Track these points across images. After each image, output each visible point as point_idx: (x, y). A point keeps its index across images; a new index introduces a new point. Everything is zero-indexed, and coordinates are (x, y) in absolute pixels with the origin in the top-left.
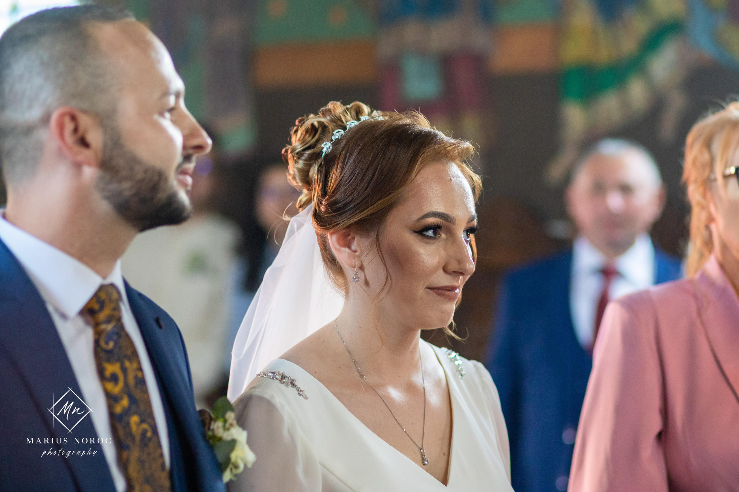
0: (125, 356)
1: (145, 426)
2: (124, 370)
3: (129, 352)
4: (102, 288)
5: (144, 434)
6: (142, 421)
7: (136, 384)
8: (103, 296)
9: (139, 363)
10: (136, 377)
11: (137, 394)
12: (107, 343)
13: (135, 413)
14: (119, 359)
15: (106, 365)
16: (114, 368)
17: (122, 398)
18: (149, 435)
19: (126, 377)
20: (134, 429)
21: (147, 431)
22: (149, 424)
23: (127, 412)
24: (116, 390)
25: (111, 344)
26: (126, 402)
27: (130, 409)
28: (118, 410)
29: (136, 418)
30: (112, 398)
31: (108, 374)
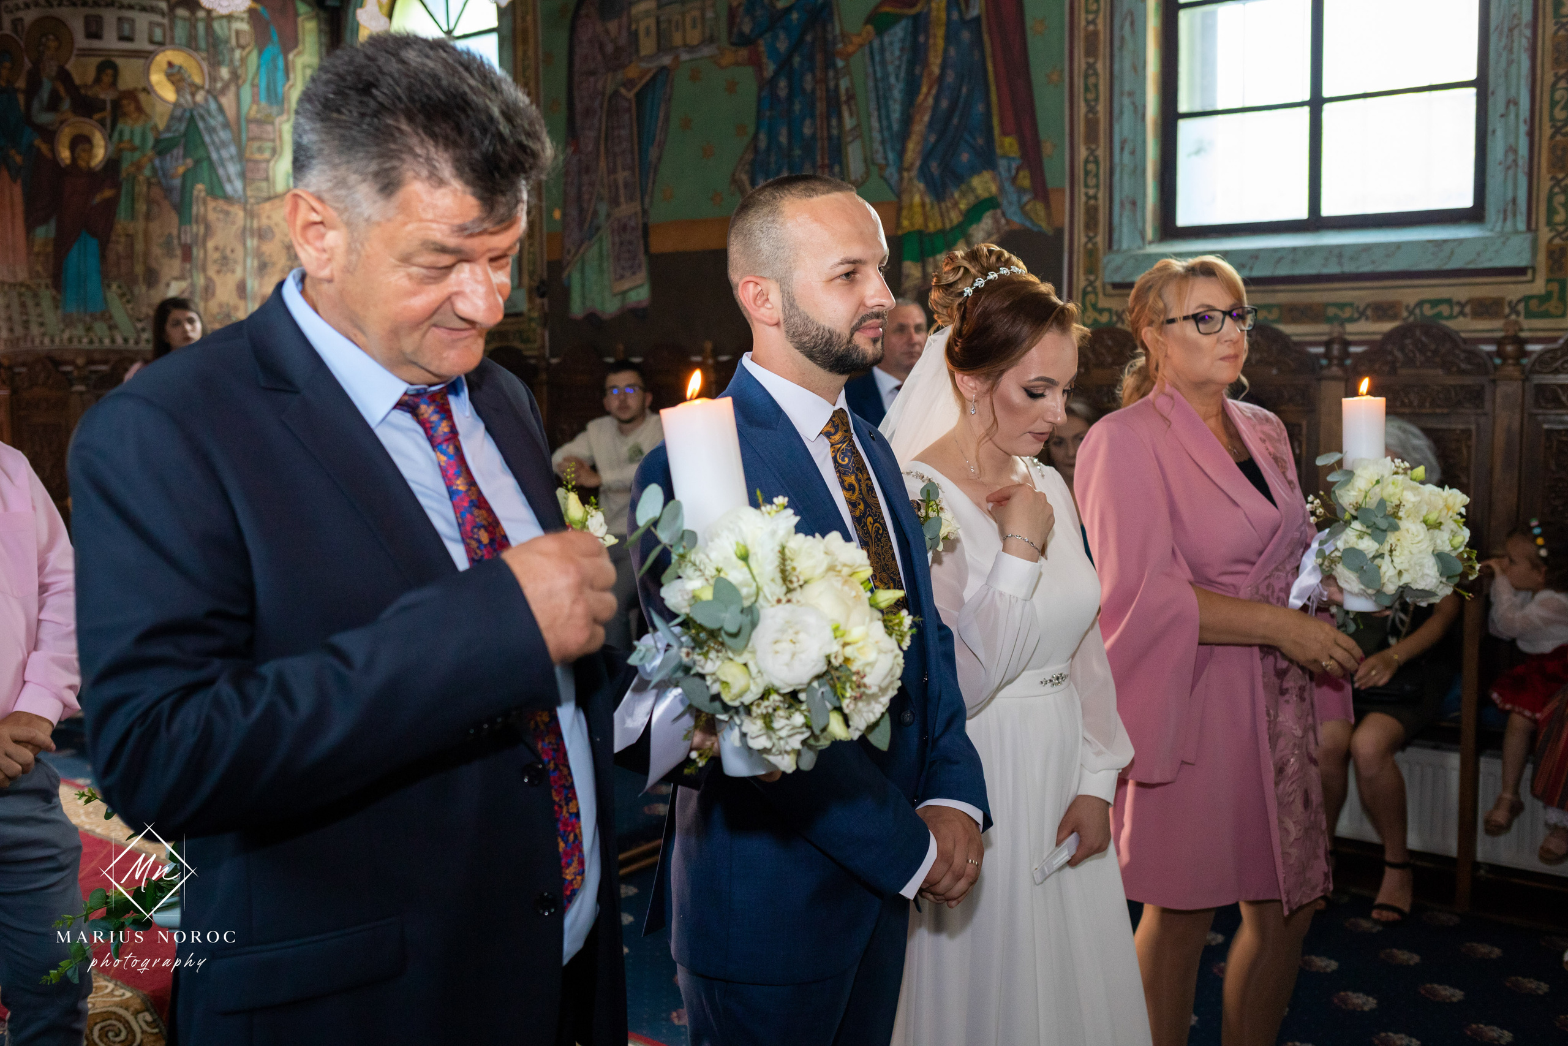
0: (857, 469)
1: (878, 526)
2: (859, 481)
3: (860, 466)
4: (836, 413)
5: (877, 532)
6: (875, 521)
7: (868, 491)
8: (836, 420)
9: (868, 474)
10: (867, 485)
11: (870, 501)
12: (843, 460)
13: (870, 515)
14: (853, 472)
15: (846, 478)
16: (851, 479)
17: (859, 504)
18: (881, 532)
19: (860, 486)
20: (870, 528)
21: (879, 529)
22: (880, 524)
23: (864, 515)
24: (854, 497)
25: (846, 459)
26: (862, 507)
27: (865, 513)
28: (857, 514)
29: (870, 519)
30: (852, 505)
31: (846, 484)
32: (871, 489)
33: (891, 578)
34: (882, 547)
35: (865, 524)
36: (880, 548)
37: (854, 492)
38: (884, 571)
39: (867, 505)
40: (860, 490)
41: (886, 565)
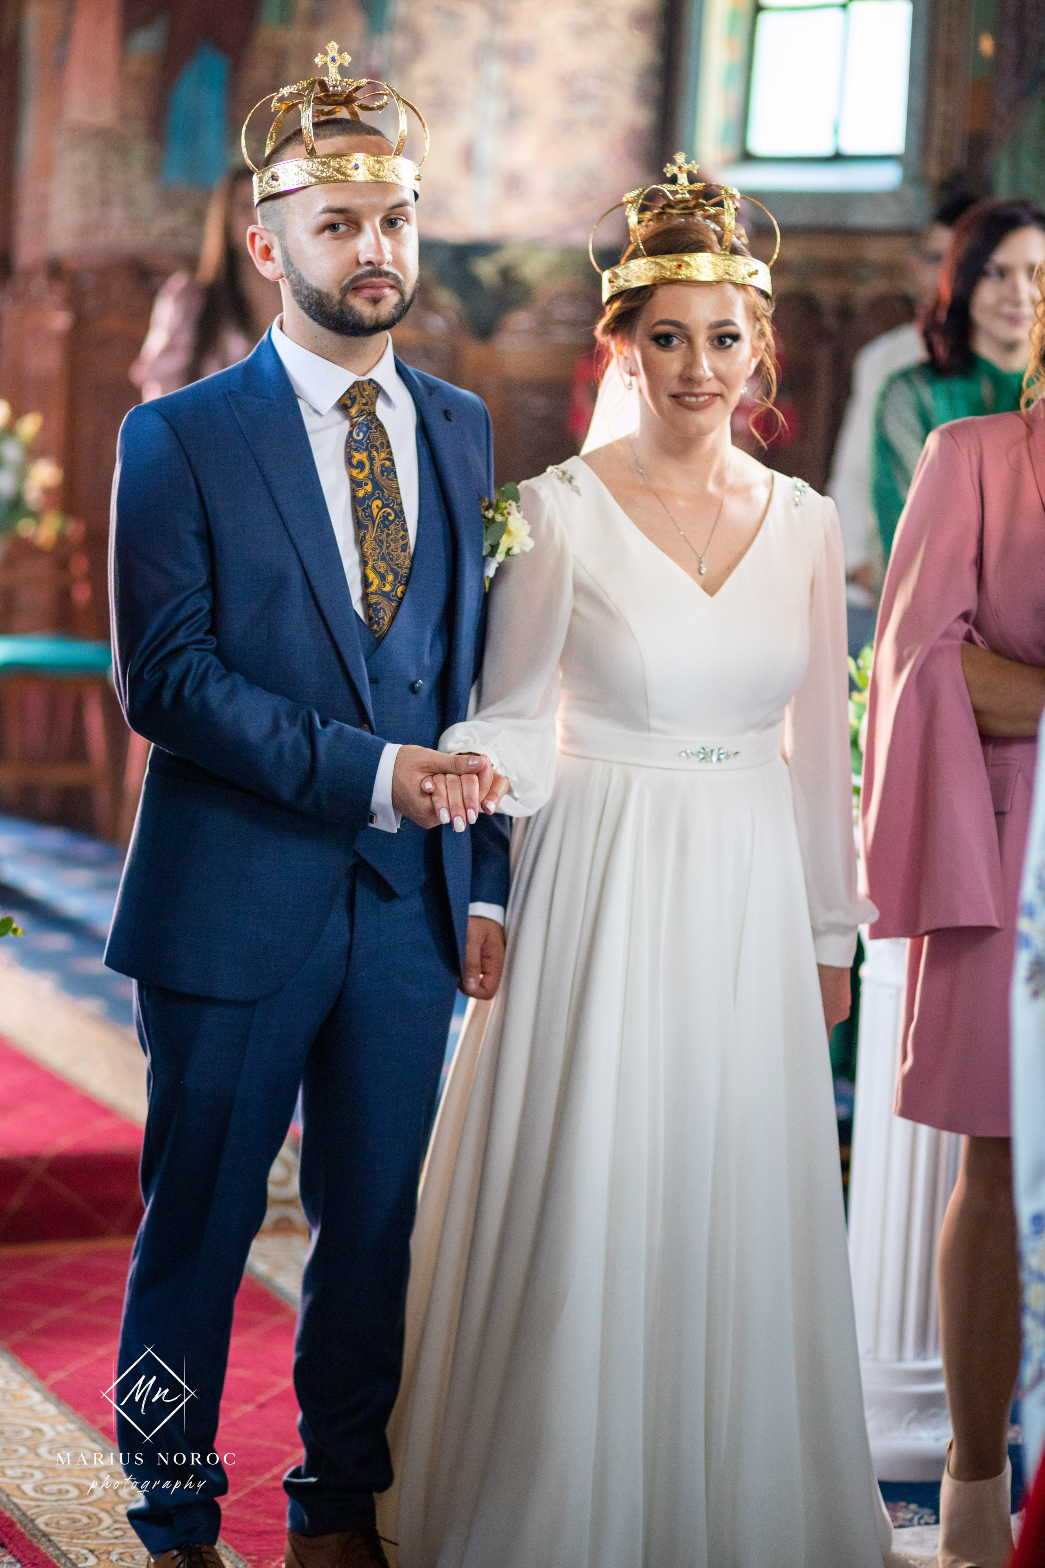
0: (373, 446)
1: (389, 510)
2: (371, 459)
3: (378, 444)
4: (356, 384)
5: (386, 517)
6: (384, 506)
7: (382, 472)
8: (355, 392)
9: (390, 453)
10: (383, 466)
11: (383, 481)
12: (358, 435)
13: (378, 498)
14: (367, 449)
15: (354, 454)
16: (358, 456)
17: (366, 484)
18: (391, 518)
19: (372, 465)
20: (375, 512)
21: (389, 514)
22: (392, 508)
23: (369, 497)
24: (361, 476)
25: (361, 435)
26: (369, 488)
27: (373, 494)
28: (361, 493)
29: (378, 503)
30: (355, 484)
31: (355, 462)
32: (390, 471)
33: (392, 570)
34: (388, 535)
35: (370, 507)
36: (384, 535)
37: (360, 472)
38: (383, 559)
39: (376, 485)
40: (371, 469)
41: (389, 554)
